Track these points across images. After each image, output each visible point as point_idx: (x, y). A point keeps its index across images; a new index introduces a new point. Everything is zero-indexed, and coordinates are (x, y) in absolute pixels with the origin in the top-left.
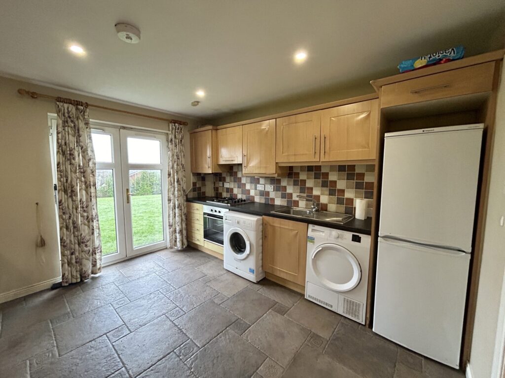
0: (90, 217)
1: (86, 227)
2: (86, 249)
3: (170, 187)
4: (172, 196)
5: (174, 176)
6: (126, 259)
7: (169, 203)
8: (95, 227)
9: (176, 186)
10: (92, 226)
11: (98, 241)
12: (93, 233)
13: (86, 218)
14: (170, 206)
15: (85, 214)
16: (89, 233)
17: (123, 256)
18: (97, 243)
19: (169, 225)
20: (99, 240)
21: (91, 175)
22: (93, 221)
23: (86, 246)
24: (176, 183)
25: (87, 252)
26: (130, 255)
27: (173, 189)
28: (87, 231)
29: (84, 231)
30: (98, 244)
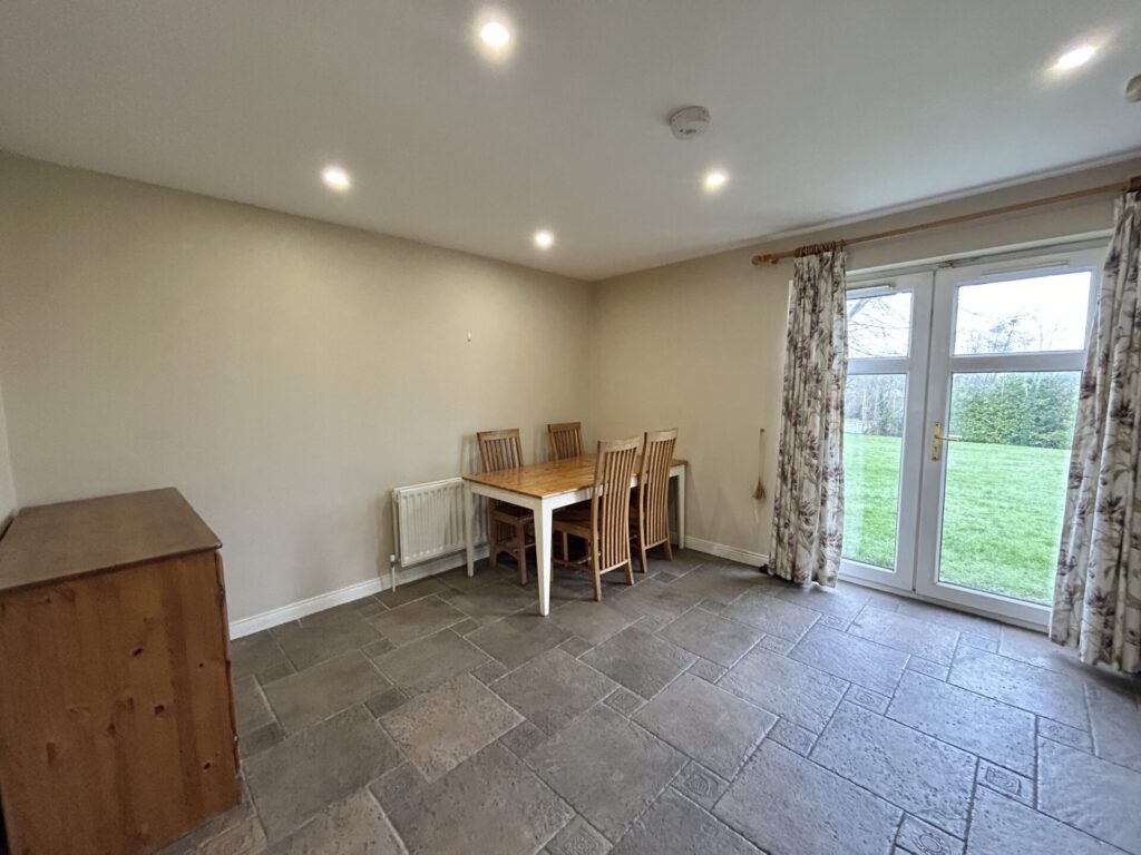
0: (821, 469)
1: (813, 487)
2: (805, 526)
3: (1087, 430)
4: (1087, 463)
5: (1105, 392)
6: (912, 595)
7: (1072, 487)
8: (830, 492)
9: (1107, 431)
10: (823, 487)
11: (834, 523)
12: (823, 503)
13: (815, 469)
14: (1077, 497)
15: (815, 462)
16: (816, 500)
17: (905, 585)
18: (830, 525)
19: (1062, 563)
20: (837, 521)
21: (834, 387)
22: (826, 479)
23: (807, 521)
24: (1108, 418)
25: (807, 534)
26: (923, 591)
27: (1094, 441)
28: (813, 496)
29: (808, 492)
30: (834, 529)
